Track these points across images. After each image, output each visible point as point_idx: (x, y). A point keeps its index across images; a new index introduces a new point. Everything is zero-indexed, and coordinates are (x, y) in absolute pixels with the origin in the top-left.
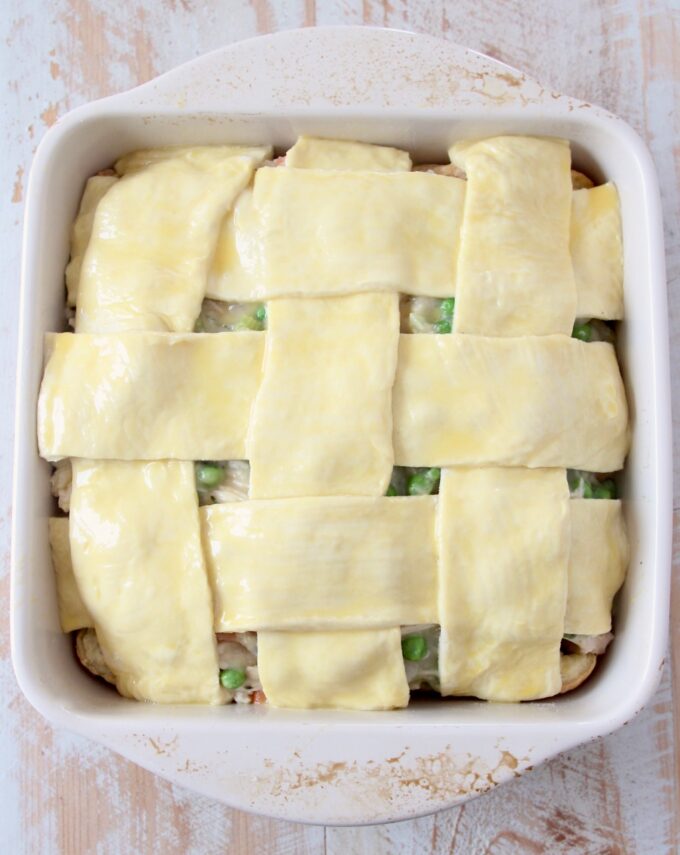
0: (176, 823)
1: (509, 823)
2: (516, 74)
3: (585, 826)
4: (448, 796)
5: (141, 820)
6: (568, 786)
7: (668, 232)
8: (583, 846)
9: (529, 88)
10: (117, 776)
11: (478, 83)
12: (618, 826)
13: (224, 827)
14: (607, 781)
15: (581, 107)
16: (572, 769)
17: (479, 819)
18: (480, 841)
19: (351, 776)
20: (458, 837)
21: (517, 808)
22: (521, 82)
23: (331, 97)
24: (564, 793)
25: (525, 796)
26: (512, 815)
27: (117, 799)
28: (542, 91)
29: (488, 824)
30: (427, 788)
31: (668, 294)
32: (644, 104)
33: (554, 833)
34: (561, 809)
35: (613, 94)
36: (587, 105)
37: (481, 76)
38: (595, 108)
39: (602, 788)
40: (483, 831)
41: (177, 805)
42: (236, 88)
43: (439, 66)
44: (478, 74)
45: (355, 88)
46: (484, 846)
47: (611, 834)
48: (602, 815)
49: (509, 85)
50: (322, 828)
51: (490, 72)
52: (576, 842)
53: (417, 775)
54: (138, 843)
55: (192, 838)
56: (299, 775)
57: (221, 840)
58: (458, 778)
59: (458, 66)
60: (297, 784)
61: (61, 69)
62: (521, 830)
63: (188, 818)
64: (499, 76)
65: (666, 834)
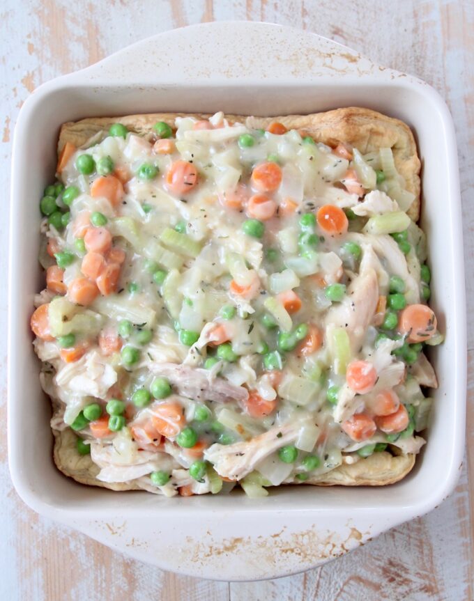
0: (126, 575)
1: (356, 570)
2: (354, 54)
3: (409, 571)
4: (314, 559)
5: (101, 573)
6: (397, 544)
7: (461, 156)
8: (407, 585)
9: (364, 64)
10: (84, 543)
11: (328, 60)
12: (432, 570)
13: (159, 576)
14: (424, 540)
15: (400, 76)
16: (399, 532)
17: (336, 568)
18: (336, 583)
19: (247, 547)
20: (321, 581)
21: (362, 560)
22: (358, 59)
23: (225, 72)
24: (394, 549)
25: (367, 551)
26: (358, 565)
27: (85, 559)
28: (373, 65)
29: (341, 572)
30: (300, 554)
31: (462, 200)
32: (443, 66)
33: (388, 577)
34: (392, 560)
35: (422, 60)
36: (404, 75)
37: (329, 55)
38: (409, 76)
39: (420, 545)
40: (338, 576)
41: (126, 562)
42: (158, 66)
43: (300, 49)
44: (328, 54)
45: (241, 66)
46: (339, 586)
47: (427, 576)
48: (421, 563)
49: (349, 62)
50: (227, 583)
51: (336, 53)
52: (403, 582)
53: (293, 546)
54: (99, 589)
55: (137, 584)
56: (211, 547)
57: (157, 585)
58: (321, 547)
59: (313, 49)
60: (210, 553)
61: (35, 47)
62: (365, 575)
63: (134, 571)
64: (342, 55)
65: (465, 576)
